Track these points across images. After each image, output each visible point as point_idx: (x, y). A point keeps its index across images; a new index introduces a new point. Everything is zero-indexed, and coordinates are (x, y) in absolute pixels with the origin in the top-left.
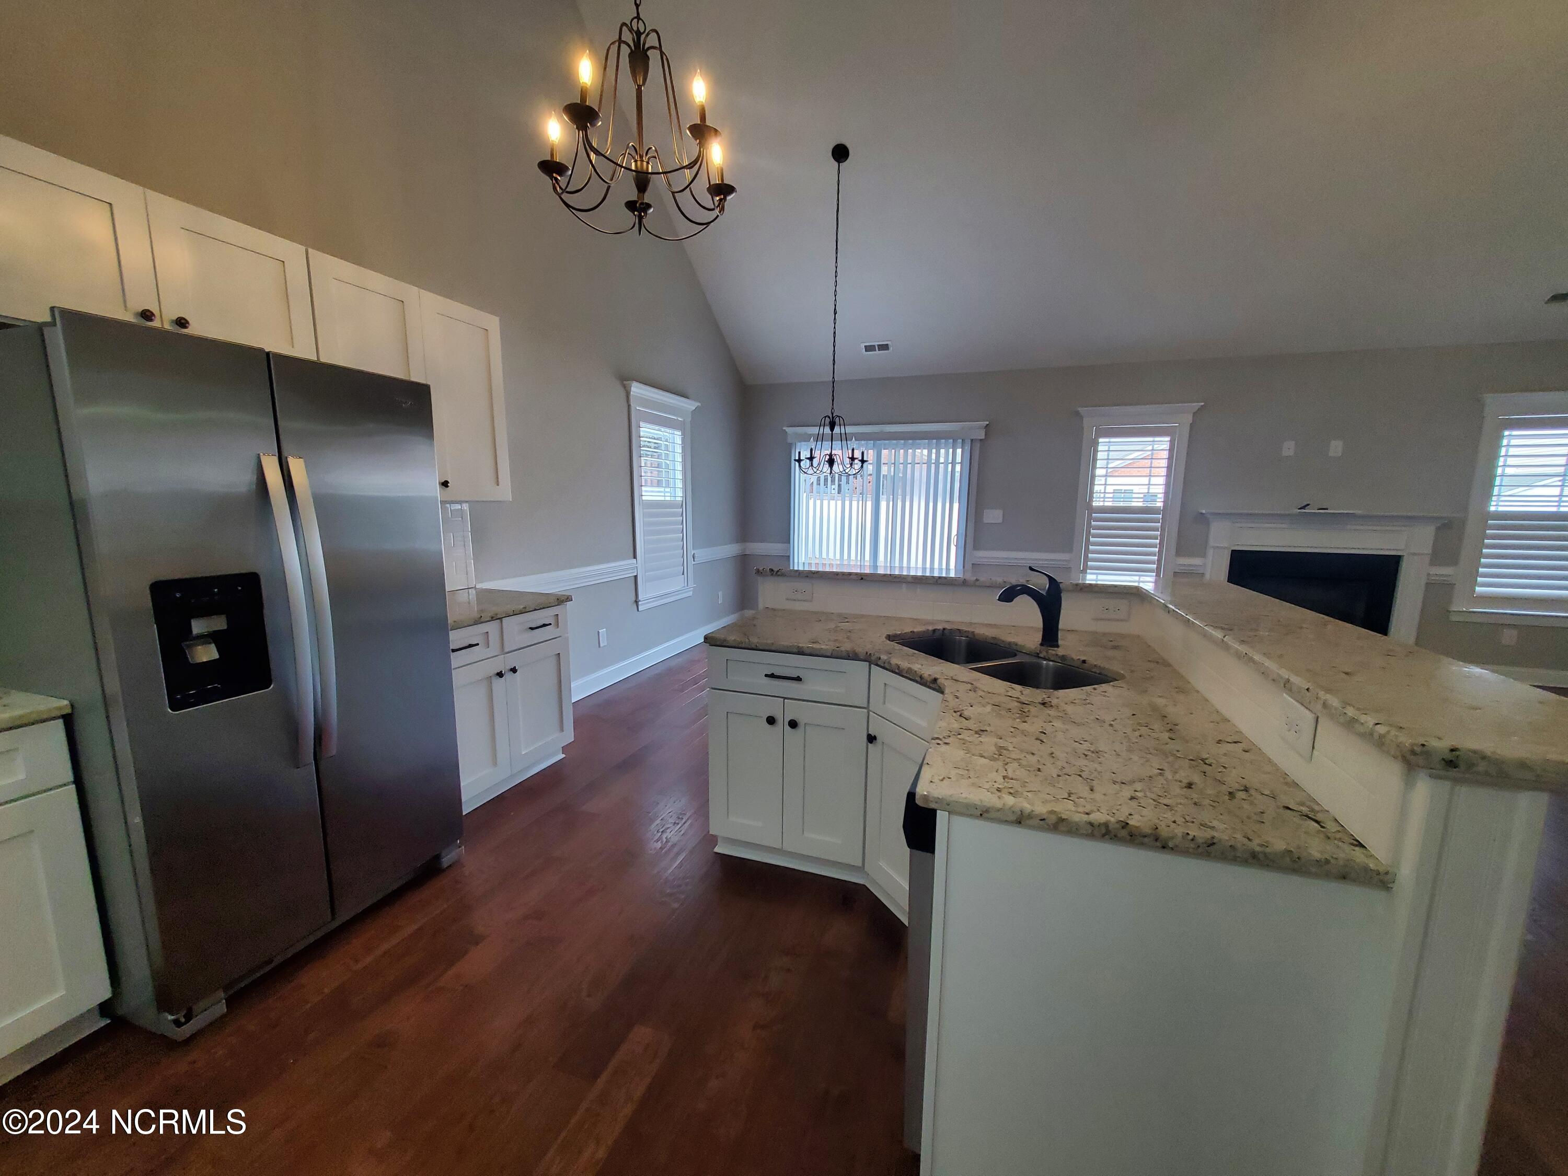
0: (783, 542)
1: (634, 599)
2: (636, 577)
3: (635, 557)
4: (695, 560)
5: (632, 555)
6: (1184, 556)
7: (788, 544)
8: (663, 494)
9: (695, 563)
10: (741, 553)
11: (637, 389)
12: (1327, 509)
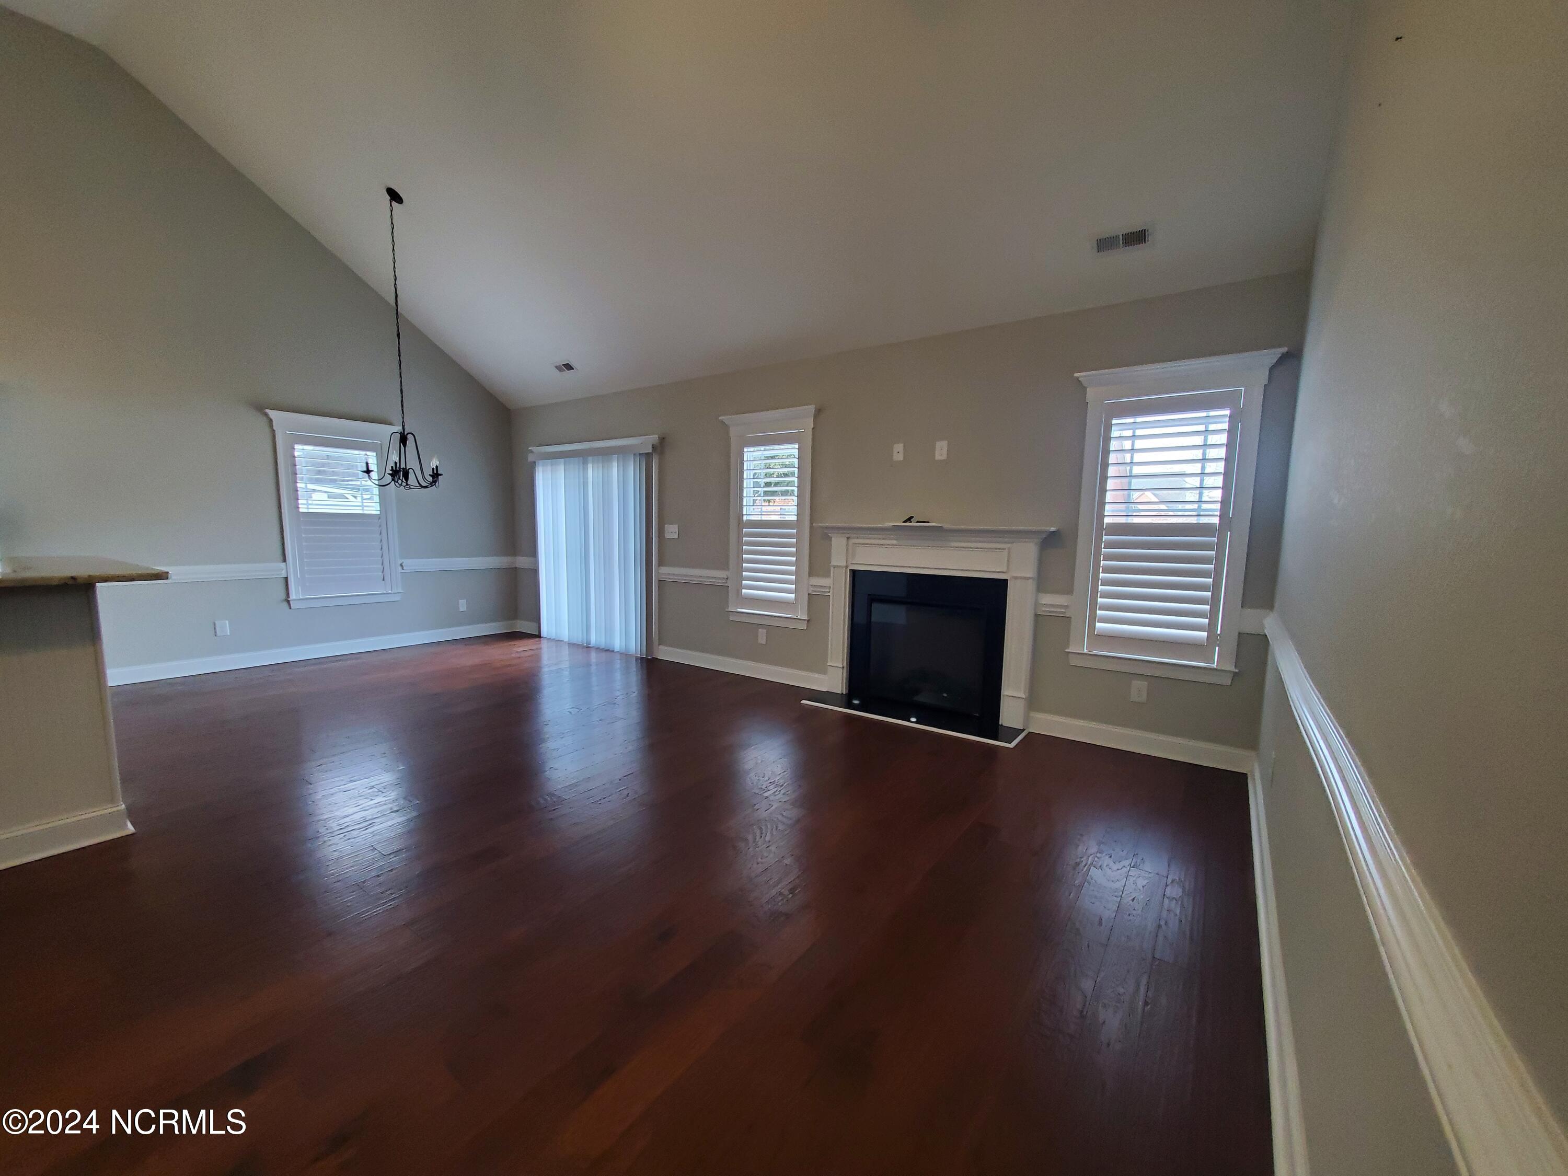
0: (531, 556)
1: (283, 596)
2: (286, 579)
3: (284, 560)
4: (404, 568)
5: (280, 556)
6: (818, 575)
7: (531, 559)
8: (361, 508)
9: (403, 571)
10: (509, 566)
11: (272, 414)
12: (928, 522)
